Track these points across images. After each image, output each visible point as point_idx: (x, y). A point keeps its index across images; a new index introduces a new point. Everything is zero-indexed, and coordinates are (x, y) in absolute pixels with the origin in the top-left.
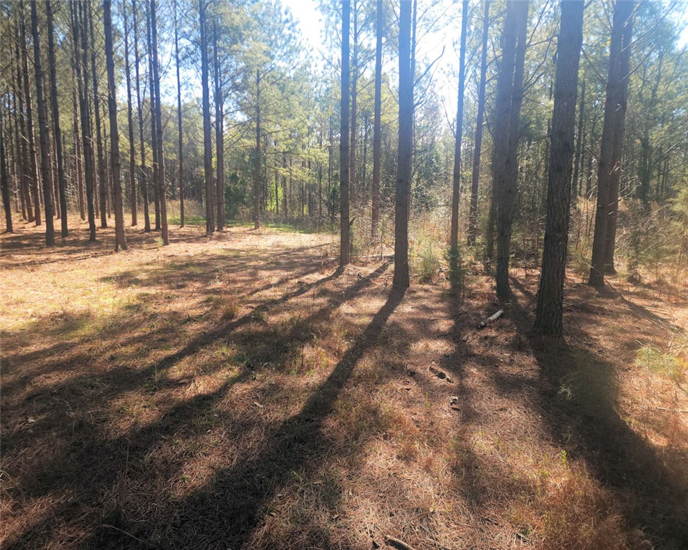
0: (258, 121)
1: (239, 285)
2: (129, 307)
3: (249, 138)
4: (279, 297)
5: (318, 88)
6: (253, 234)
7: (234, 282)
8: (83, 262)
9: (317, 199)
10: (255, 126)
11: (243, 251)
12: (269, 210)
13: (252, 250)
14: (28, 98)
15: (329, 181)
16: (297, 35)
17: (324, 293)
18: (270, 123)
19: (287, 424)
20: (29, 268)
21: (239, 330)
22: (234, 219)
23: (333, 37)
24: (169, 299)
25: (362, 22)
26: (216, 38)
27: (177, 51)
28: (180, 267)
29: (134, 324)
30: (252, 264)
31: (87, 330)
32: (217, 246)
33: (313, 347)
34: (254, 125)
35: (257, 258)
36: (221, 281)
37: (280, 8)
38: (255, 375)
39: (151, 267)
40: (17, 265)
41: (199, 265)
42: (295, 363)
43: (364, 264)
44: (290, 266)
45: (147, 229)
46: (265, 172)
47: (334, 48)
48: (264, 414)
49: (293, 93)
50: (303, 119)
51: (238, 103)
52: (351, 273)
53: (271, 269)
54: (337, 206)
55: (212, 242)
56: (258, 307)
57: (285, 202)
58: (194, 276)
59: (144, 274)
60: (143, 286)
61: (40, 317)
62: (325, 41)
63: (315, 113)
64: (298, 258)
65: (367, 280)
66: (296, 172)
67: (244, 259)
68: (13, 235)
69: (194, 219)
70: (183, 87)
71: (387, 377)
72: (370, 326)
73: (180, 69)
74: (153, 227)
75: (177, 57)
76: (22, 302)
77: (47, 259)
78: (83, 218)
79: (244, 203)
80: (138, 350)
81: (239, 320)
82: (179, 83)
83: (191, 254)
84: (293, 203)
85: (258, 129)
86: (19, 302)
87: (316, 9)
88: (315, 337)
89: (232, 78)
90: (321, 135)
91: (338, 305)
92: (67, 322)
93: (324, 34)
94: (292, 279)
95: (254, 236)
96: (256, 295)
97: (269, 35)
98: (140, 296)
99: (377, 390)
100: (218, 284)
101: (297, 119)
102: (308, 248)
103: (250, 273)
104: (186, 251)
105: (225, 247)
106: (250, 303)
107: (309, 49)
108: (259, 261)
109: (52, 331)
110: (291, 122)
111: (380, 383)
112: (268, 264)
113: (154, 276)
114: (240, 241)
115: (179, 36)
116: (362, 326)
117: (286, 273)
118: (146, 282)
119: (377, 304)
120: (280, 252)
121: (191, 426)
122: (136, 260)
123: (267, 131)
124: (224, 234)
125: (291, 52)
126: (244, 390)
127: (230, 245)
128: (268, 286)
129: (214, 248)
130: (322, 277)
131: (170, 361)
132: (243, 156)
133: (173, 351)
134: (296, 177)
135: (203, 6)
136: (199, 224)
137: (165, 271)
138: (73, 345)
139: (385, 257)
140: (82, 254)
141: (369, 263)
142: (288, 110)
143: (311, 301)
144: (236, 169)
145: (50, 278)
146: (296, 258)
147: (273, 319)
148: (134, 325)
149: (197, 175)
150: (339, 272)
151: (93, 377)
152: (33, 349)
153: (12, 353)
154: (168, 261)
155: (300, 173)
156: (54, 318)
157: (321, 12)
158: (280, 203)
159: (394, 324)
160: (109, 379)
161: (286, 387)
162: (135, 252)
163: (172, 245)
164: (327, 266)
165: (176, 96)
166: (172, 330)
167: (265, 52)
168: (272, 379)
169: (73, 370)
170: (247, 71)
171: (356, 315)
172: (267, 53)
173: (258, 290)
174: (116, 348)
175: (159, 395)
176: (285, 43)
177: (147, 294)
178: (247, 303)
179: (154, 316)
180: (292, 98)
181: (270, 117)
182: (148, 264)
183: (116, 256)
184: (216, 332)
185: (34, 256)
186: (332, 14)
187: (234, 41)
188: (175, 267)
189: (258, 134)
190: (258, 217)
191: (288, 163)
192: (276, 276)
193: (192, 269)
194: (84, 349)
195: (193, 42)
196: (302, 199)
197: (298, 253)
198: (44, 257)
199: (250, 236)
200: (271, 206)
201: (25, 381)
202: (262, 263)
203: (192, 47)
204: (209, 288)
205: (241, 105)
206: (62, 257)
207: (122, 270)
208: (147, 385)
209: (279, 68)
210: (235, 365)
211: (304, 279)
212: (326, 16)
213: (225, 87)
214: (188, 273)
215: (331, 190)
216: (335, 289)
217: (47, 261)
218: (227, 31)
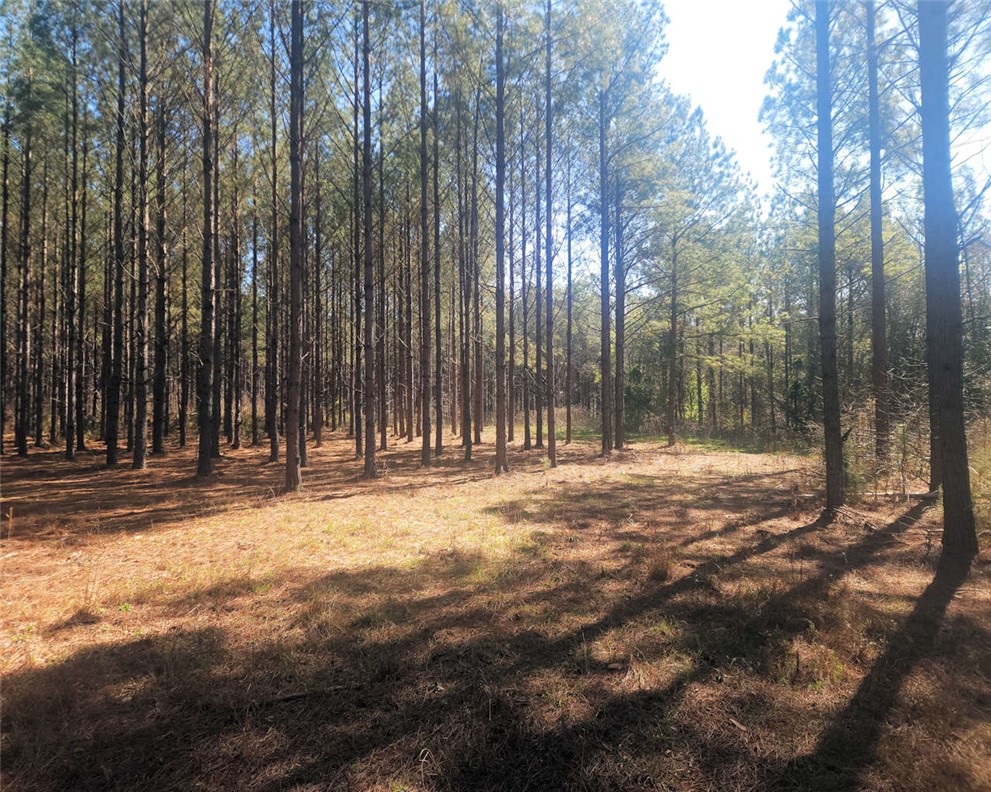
0: (674, 294)
1: (663, 530)
2: (524, 550)
3: (660, 319)
4: (731, 554)
5: (764, 237)
6: (668, 453)
7: (657, 524)
8: (462, 487)
9: (765, 399)
10: (669, 302)
11: (658, 478)
12: (687, 417)
13: (670, 477)
14: (409, 298)
15: (786, 371)
16: (731, 171)
17: (806, 552)
18: (691, 295)
19: (796, 768)
20: (409, 493)
21: (678, 599)
22: (637, 432)
23: (790, 164)
24: (572, 543)
25: (840, 134)
26: (620, 196)
27: (569, 221)
28: (577, 499)
29: (534, 574)
30: (676, 498)
31: (480, 576)
32: (618, 470)
33: (810, 642)
34: (668, 300)
35: (680, 490)
36: (636, 521)
37: (706, 142)
38: (722, 675)
39: (539, 497)
40: (397, 488)
41: (601, 496)
42: (783, 665)
43: (873, 507)
44: (737, 504)
45: (527, 445)
46: (681, 363)
47: (793, 180)
48: (751, 742)
49: (725, 251)
50: (742, 283)
51: (644, 273)
52: (850, 521)
53: (706, 508)
54: (801, 409)
55: (611, 464)
56: (701, 565)
57: (712, 406)
58: (596, 511)
59: (534, 506)
60: (536, 521)
61: (428, 554)
62: (779, 171)
63: (761, 273)
64: (748, 492)
65: (885, 536)
66: (732, 360)
67: (662, 491)
68: (387, 453)
69: (582, 433)
70: (574, 264)
71: (969, 715)
72: (912, 619)
73: (572, 242)
74: (533, 442)
75: (569, 228)
76: (408, 534)
77: (424, 482)
78: (454, 431)
79: (651, 408)
80: (545, 611)
81: (676, 583)
82: (570, 259)
83: (587, 480)
84: (724, 406)
85: (674, 306)
86: (405, 534)
87: (763, 132)
88: (812, 626)
89: (639, 243)
90: (770, 303)
91: (838, 575)
92: (457, 564)
93: (776, 162)
94: (745, 525)
95: (669, 456)
96: (692, 547)
97: (692, 179)
98: (536, 536)
99: (956, 739)
100: (633, 527)
101: (732, 285)
102: (760, 477)
103: (676, 512)
104: (581, 477)
105: (630, 472)
106: (687, 558)
107: (750, 187)
108: (685, 495)
109: (443, 573)
110: (723, 291)
111: (959, 726)
112: (700, 499)
113: (547, 509)
114: (650, 464)
115: (572, 203)
116: (897, 617)
117: (733, 516)
118: (537, 517)
119: (915, 581)
120: (716, 482)
121: (641, 738)
122: (520, 486)
123: (687, 307)
124: (628, 453)
125: (722, 195)
126: (708, 695)
127: (637, 470)
128: (709, 535)
129: (616, 473)
130: (795, 525)
131: (591, 633)
132: (651, 343)
133: (591, 619)
134: (732, 367)
135: (606, 161)
136: (588, 439)
137: (558, 503)
138: (469, 595)
139: (911, 496)
140: (459, 477)
141: (880, 505)
142: (721, 274)
143: (787, 565)
144: (639, 362)
145: (432, 506)
146: (744, 492)
147: (729, 588)
148: (536, 576)
149: (585, 373)
150: (827, 519)
151: (500, 641)
152: (427, 594)
153: (407, 596)
154: (560, 489)
155: (738, 362)
156: (443, 556)
157: (771, 135)
158: (705, 407)
159: (961, 619)
160: (518, 647)
161: (778, 705)
162: (518, 476)
163: (560, 467)
164: (803, 507)
165: (566, 275)
166: (584, 588)
167: (686, 201)
168: (750, 685)
169: (475, 628)
170: (660, 230)
171: (880, 595)
172: (689, 203)
173: (693, 540)
174: (518, 604)
175: (586, 682)
176: (715, 186)
177: (543, 534)
178: (683, 559)
179: (557, 565)
180: (725, 256)
181: (691, 287)
182: (535, 492)
183: (497, 481)
184: (645, 599)
185: (410, 478)
186: (790, 133)
187: (643, 196)
188: (570, 498)
189: (674, 313)
190: (672, 429)
191: (717, 348)
192: (719, 519)
193: (592, 502)
194: (482, 600)
195: (589, 207)
196: (740, 400)
197: (745, 483)
198: (420, 480)
199: (664, 456)
200: (691, 412)
201: (426, 634)
202: (690, 497)
203: (588, 214)
204: (621, 531)
205: (650, 276)
206: (438, 480)
207: (508, 498)
208: (566, 663)
209: (705, 219)
210: (686, 652)
211: (765, 525)
212: (780, 138)
213: (628, 256)
214: (588, 506)
215: (790, 386)
216: (826, 548)
217: (424, 485)
218: (634, 185)
